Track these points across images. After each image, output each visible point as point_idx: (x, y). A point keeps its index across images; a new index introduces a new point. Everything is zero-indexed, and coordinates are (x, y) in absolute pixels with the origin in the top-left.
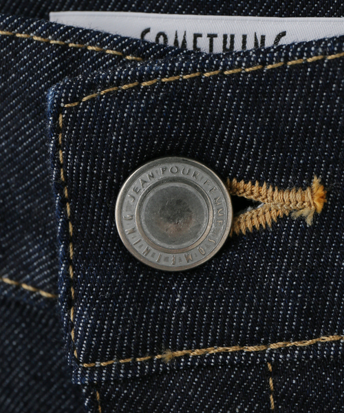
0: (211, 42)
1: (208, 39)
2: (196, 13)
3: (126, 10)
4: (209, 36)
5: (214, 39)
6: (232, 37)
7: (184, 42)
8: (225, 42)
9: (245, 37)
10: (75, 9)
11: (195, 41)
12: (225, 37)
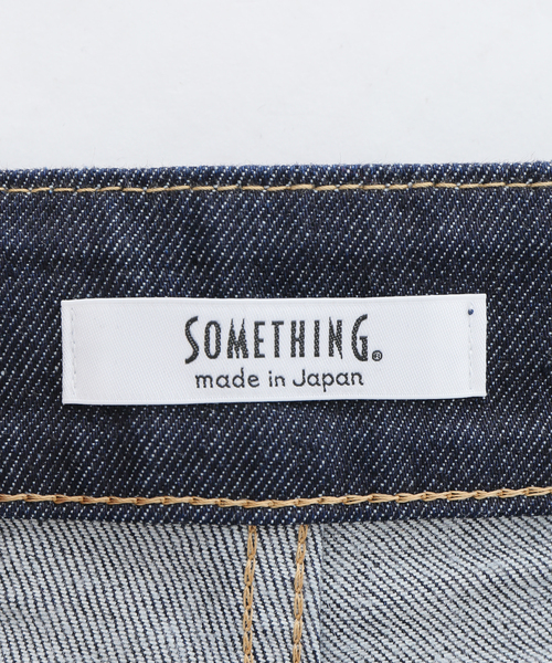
0: (277, 330)
1: (273, 326)
2: (252, 297)
3: (163, 295)
4: (274, 323)
5: (280, 326)
6: (302, 323)
7: (243, 332)
8: (293, 330)
9: (317, 323)
10: (94, 296)
11: (257, 331)
12: (294, 323)
